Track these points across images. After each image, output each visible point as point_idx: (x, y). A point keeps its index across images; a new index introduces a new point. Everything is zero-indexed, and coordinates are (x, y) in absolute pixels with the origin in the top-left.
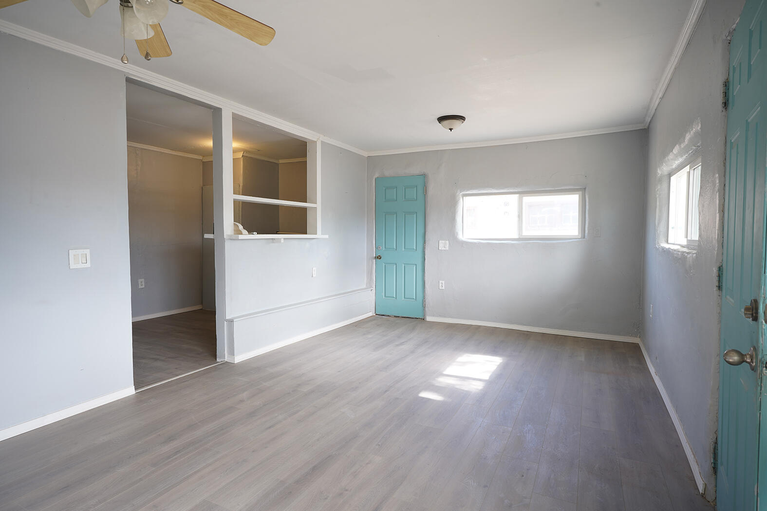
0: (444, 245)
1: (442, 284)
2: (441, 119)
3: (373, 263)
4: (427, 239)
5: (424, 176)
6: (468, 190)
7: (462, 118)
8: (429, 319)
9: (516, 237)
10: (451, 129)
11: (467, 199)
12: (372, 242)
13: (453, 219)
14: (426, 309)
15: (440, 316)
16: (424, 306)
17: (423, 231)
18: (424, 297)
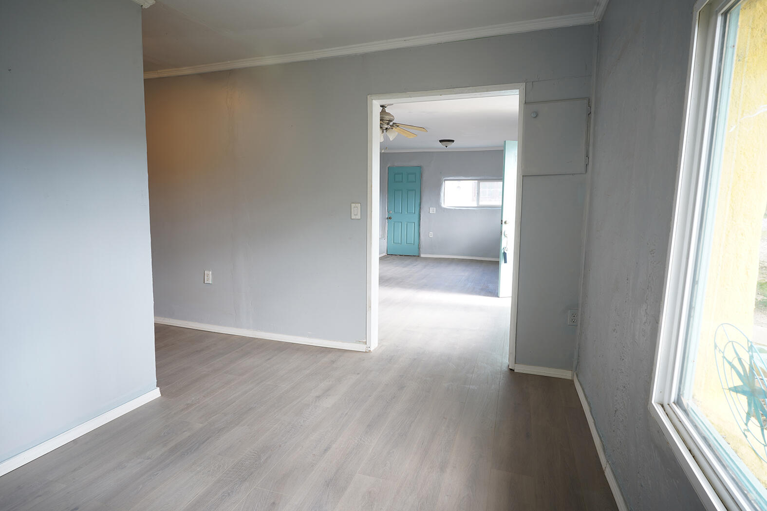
0: (433, 210)
1: (431, 235)
2: (441, 141)
3: (386, 222)
4: (422, 206)
5: (420, 167)
6: (448, 177)
7: (453, 141)
8: (422, 256)
9: (476, 206)
10: (446, 147)
11: (446, 182)
12: (385, 208)
13: (439, 195)
14: (421, 249)
15: (429, 254)
16: (419, 248)
17: (419, 201)
18: (419, 243)
